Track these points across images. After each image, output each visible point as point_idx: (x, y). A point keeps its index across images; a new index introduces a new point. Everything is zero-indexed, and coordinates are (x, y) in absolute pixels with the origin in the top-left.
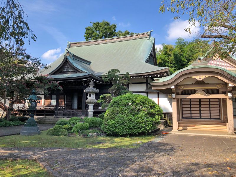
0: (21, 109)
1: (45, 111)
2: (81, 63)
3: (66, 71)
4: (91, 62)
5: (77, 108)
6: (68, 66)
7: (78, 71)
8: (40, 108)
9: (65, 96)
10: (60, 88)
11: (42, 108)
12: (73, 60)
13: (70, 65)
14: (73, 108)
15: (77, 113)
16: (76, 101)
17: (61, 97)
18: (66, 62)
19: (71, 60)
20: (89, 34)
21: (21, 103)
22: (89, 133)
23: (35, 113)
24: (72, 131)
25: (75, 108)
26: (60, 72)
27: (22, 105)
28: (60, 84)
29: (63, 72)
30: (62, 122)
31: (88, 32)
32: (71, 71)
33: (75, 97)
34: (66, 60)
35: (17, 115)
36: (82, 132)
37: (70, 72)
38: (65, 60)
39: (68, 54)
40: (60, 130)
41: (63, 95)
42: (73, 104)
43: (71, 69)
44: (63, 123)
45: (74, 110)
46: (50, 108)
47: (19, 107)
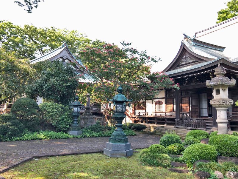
0: (142, 116)
1: (165, 118)
2: (207, 49)
3: (184, 63)
4: (224, 48)
5: (207, 115)
6: (187, 55)
7: (202, 60)
8: (161, 115)
9: (189, 100)
10: (177, 86)
11: (163, 115)
12: (194, 46)
13: (190, 54)
14: (201, 115)
15: (205, 123)
16: (205, 106)
17: (185, 100)
18: (183, 50)
19: (190, 47)
20: (223, 19)
21: (142, 108)
22: (216, 170)
23: (156, 121)
24: (181, 158)
25: (204, 115)
26: (176, 66)
27: (144, 111)
28: (176, 81)
29: (181, 65)
30: (169, 137)
31: (221, 16)
32: (192, 62)
33: (204, 100)
34: (184, 48)
35: (139, 123)
36: (200, 166)
37: (189, 63)
38: (182, 49)
39: (186, 40)
40: (157, 154)
41: (187, 98)
42: (201, 110)
43: (191, 59)
44: (170, 140)
45: (204, 118)
46: (171, 115)
47: (140, 113)
